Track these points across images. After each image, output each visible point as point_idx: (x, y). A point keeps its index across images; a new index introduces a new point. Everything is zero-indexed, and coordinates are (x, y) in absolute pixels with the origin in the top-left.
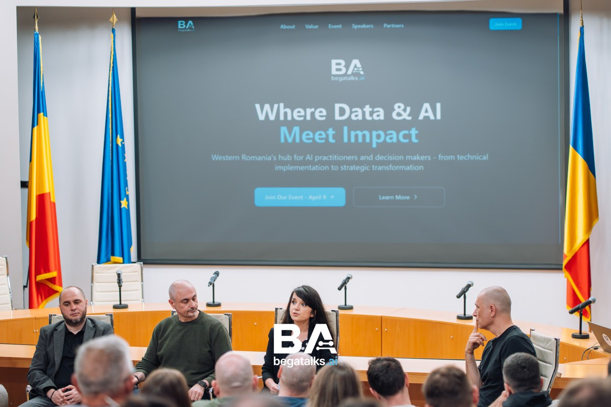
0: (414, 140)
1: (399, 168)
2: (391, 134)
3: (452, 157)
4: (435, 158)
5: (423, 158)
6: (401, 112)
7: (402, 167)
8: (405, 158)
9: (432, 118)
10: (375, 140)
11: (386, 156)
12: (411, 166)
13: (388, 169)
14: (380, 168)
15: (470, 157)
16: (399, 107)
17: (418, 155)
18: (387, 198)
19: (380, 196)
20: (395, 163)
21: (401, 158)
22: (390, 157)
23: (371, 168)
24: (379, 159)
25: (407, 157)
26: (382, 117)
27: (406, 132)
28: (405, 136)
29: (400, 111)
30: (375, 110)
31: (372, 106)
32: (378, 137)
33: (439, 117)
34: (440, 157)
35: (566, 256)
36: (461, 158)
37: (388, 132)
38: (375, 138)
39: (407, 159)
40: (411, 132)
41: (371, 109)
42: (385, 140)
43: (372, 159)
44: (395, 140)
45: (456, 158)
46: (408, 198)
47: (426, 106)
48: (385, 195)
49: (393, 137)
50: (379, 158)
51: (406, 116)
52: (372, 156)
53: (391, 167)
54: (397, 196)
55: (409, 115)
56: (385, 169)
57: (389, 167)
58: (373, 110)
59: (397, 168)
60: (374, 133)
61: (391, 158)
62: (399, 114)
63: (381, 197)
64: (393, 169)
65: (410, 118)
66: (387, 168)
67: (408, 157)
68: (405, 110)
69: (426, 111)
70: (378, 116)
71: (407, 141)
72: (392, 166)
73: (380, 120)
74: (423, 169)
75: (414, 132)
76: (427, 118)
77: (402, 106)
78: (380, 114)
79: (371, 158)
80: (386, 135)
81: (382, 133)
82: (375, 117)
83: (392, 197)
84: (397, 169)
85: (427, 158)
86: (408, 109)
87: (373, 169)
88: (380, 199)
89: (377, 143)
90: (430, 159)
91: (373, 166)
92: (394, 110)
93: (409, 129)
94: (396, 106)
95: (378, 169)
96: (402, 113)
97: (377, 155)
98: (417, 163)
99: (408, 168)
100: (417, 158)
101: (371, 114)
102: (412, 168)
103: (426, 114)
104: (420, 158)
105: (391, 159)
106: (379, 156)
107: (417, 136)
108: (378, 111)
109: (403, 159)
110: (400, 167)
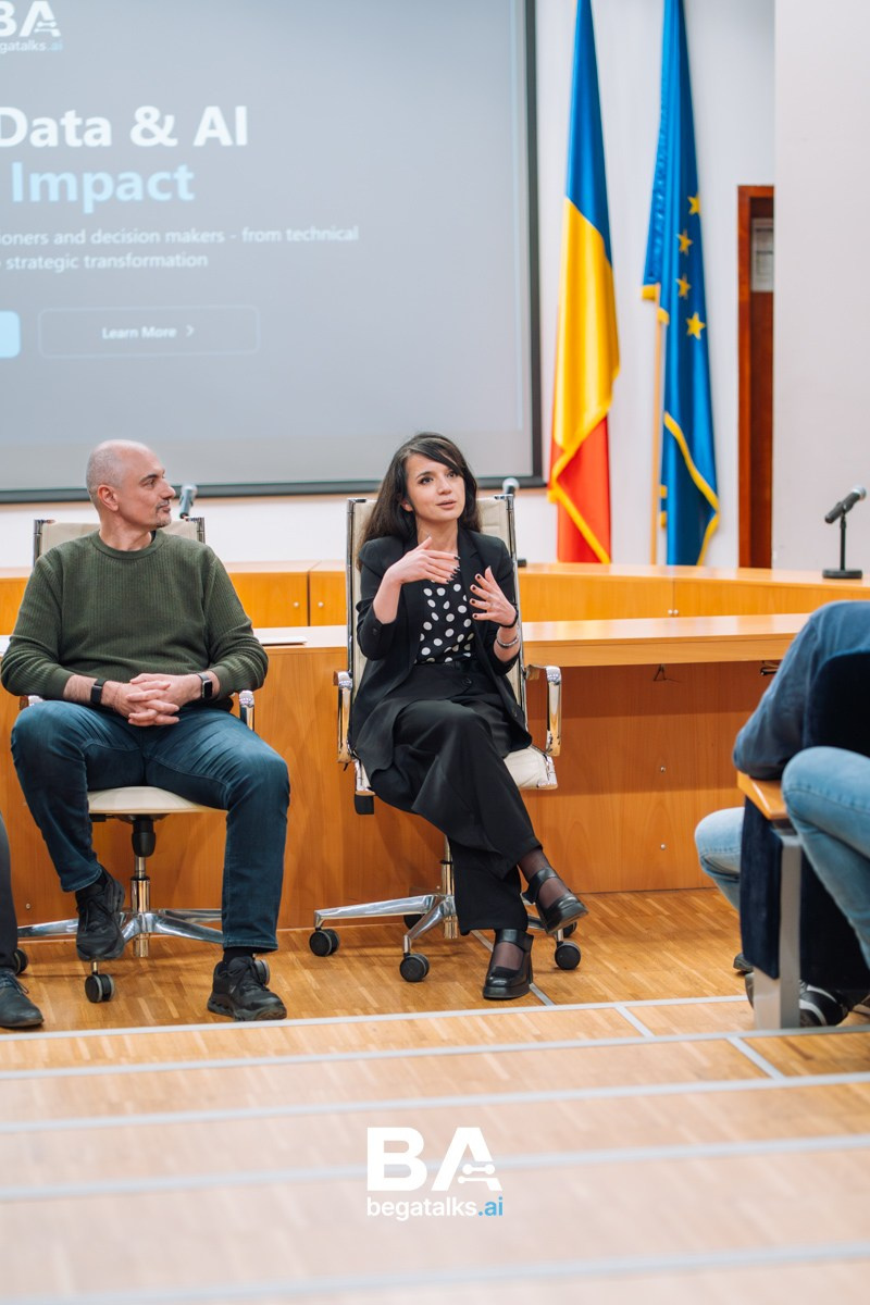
0: (185, 195)
1: (148, 262)
2: (129, 180)
3: (273, 235)
4: (233, 237)
5: (206, 237)
6: (152, 127)
7: (156, 260)
8: (163, 238)
9: (226, 141)
10: (90, 197)
11: (117, 234)
12: (178, 257)
13: (123, 265)
14: (104, 263)
15: (316, 234)
16: (147, 116)
17: (193, 230)
18: (122, 334)
19: (104, 331)
20: (138, 249)
21: (152, 237)
22: (129, 235)
23: (81, 263)
24: (99, 241)
25: (168, 235)
26: (106, 141)
27: (165, 175)
28: (163, 186)
29: (151, 125)
30: (90, 122)
31: (83, 114)
32: (98, 187)
33: (242, 140)
34: (247, 234)
35: (562, 451)
36: (295, 236)
37: (122, 176)
38: (92, 190)
39: (167, 240)
40: (176, 176)
41: (79, 121)
42: (114, 195)
43: (83, 241)
44: (138, 195)
45: (284, 236)
46: (172, 333)
47: (212, 113)
48: (118, 328)
49: (133, 187)
50: (101, 238)
51: (163, 137)
52: (83, 234)
53: (129, 261)
54: (144, 330)
55: (171, 136)
56: (115, 265)
57: (125, 261)
58: (84, 122)
59: (144, 261)
60: (89, 179)
61: (129, 238)
62: (147, 134)
63: (108, 333)
64: (135, 265)
65: (173, 142)
66: (120, 262)
67: (171, 236)
68: (161, 123)
69: (212, 126)
70: (97, 136)
71: (166, 197)
72: (133, 256)
73: (100, 147)
74: (206, 263)
75: (183, 175)
76: (213, 142)
77: (155, 113)
78: (101, 133)
79: (80, 239)
80: (117, 183)
81: (105, 177)
82: (89, 140)
83: (134, 333)
84: (145, 265)
85: (216, 238)
86: (170, 120)
87: (87, 266)
88: (105, 336)
89: (96, 204)
90: (222, 239)
91: (87, 259)
92: (135, 123)
93: (173, 169)
94: (140, 113)
95: (99, 265)
96: (155, 129)
97: (96, 232)
98: (193, 249)
99: (173, 261)
100: (191, 237)
101: (80, 131)
102: (181, 261)
103: (213, 134)
104: (199, 237)
105: (130, 241)
106: (99, 234)
107: (192, 186)
108: (97, 126)
109: (158, 239)
110: (152, 259)
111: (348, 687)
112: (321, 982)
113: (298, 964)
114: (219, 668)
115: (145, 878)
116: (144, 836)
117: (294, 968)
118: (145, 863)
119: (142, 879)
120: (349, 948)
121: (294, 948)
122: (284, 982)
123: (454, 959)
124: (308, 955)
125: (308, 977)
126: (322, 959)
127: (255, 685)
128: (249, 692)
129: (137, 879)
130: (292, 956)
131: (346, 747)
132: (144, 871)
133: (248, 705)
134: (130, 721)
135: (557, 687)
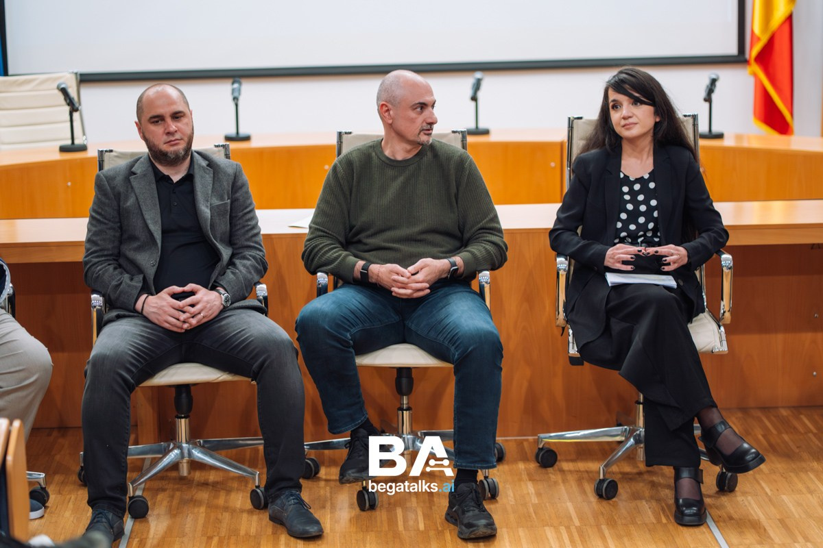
111: (564, 270)
112: (539, 494)
113: (525, 477)
114: (465, 254)
115: (409, 409)
116: (404, 381)
117: (520, 480)
118: (408, 399)
119: (406, 410)
120: (567, 461)
121: (525, 459)
122: (510, 493)
123: (646, 477)
124: (533, 466)
125: (530, 488)
126: (543, 470)
127: (493, 268)
128: (487, 273)
129: (402, 410)
130: (521, 466)
131: (562, 315)
132: (408, 403)
133: (486, 283)
134: (393, 294)
135: (729, 270)
